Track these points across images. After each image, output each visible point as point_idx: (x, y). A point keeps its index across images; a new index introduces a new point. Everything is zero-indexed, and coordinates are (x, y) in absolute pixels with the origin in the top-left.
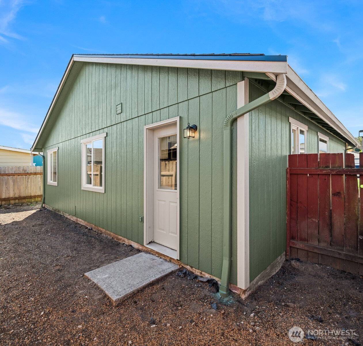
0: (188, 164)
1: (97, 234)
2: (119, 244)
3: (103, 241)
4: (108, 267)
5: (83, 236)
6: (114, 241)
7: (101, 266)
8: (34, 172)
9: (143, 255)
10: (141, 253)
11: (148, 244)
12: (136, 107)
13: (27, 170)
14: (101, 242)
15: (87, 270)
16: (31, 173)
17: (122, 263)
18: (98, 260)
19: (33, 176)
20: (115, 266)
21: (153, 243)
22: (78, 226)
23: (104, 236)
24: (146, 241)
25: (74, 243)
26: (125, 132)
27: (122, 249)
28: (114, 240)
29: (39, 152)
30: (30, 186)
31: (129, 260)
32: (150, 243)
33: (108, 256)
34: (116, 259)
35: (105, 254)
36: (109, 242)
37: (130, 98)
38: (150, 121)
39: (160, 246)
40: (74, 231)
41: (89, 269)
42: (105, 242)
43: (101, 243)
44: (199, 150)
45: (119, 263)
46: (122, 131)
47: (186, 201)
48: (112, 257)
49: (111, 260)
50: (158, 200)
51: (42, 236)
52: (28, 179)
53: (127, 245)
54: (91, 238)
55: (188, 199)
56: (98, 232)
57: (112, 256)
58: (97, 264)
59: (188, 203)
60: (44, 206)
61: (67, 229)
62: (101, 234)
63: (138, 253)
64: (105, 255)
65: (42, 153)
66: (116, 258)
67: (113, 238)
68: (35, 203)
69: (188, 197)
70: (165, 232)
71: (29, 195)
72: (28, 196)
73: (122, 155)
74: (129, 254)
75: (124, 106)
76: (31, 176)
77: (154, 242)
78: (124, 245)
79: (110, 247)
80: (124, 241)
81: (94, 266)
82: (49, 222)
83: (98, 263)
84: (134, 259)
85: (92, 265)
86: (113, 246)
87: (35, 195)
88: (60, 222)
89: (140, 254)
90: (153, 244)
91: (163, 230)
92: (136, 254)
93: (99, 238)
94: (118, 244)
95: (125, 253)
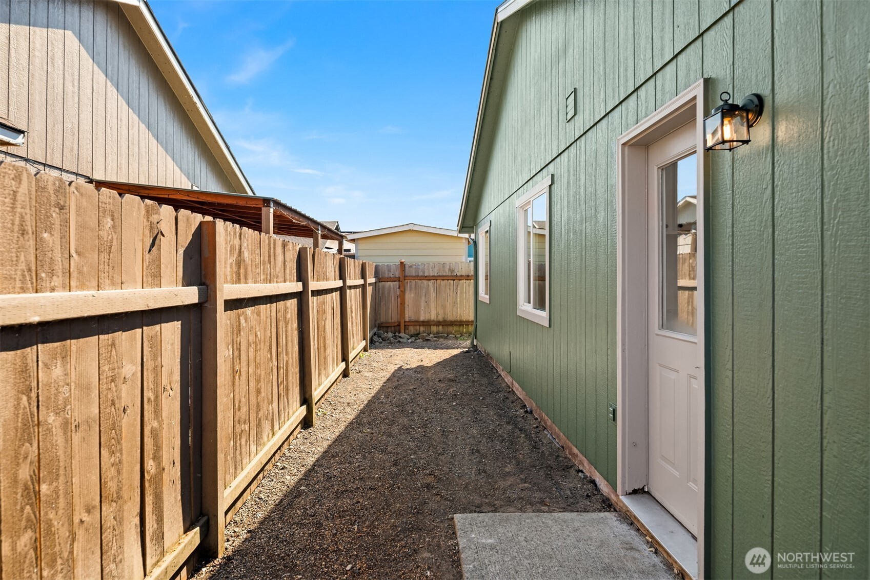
0: (733, 245)
1: (537, 427)
2: (571, 467)
3: (539, 449)
4: (507, 519)
5: (508, 423)
6: (562, 457)
7: (502, 509)
8: (467, 274)
9: (609, 521)
10: (606, 514)
11: (630, 494)
12: (602, 89)
13: (456, 270)
14: (536, 448)
15: (474, 508)
16: (461, 276)
17: (543, 523)
18: (505, 490)
19: (464, 281)
20: (523, 523)
21: (647, 496)
22: (511, 398)
23: (548, 436)
24: (623, 484)
25: (483, 435)
26: (583, 164)
27: (569, 484)
28: (565, 454)
29: (470, 233)
30: (460, 301)
31: (565, 522)
32: (635, 492)
33: (530, 489)
34: (541, 505)
35: (525, 483)
36: (551, 454)
37: (590, 68)
38: (632, 118)
39: (663, 512)
40: (497, 407)
41: (477, 507)
42: (543, 452)
43: (533, 451)
44: (770, 187)
45: (535, 520)
46: (578, 162)
47: (728, 382)
48: (535, 497)
49: (530, 504)
50: (661, 365)
51: (442, 404)
52: (457, 289)
53: (586, 477)
54: (519, 432)
55: (735, 375)
56: (540, 422)
57: (538, 495)
58: (498, 500)
59: (735, 392)
60: (475, 344)
61: (488, 400)
62: (544, 430)
63: (600, 511)
64: (523, 485)
65: (473, 236)
66: (542, 502)
67: (563, 447)
68: (467, 335)
69: (735, 367)
70: (676, 473)
71: (459, 319)
72: (457, 321)
73: (577, 230)
74: (578, 503)
75: (580, 95)
76: (462, 281)
77: (648, 493)
78: (580, 474)
79: (547, 467)
80: (581, 463)
81: (489, 504)
82: (467, 378)
83: (501, 500)
84: (577, 524)
85: (487, 501)
86: (554, 467)
87: (467, 320)
88: (484, 381)
89: (602, 514)
90: (644, 498)
91: (673, 464)
92: (594, 511)
93: (537, 437)
94: (567, 467)
95: (571, 498)
